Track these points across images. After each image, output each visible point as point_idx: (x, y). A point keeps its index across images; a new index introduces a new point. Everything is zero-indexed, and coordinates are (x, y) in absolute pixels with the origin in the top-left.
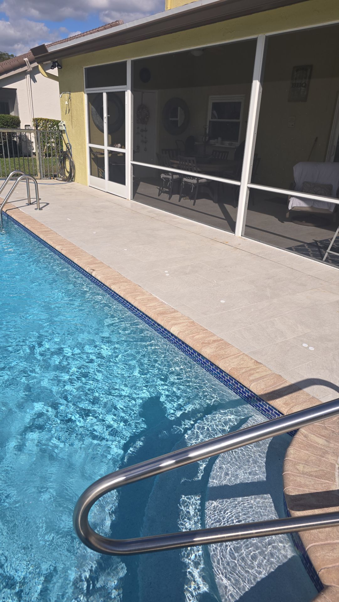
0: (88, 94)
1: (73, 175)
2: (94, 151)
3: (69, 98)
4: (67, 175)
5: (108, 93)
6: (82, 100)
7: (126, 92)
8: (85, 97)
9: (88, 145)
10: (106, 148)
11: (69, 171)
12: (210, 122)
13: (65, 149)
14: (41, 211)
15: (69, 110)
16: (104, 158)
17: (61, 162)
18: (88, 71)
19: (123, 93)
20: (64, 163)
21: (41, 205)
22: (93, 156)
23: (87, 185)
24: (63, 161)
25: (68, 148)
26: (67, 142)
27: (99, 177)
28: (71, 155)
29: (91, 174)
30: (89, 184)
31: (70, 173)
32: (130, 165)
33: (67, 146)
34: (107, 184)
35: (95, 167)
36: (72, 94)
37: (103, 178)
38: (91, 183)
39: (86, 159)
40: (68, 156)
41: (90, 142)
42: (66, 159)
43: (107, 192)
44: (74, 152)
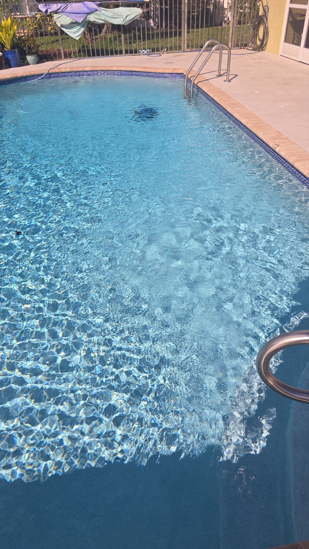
1: (265, 43)
2: (294, 12)
4: (259, 43)
9: (288, 6)
10: (308, 8)
11: (261, 38)
13: (261, 13)
14: (230, 83)
16: (304, 20)
17: (254, 29)
20: (258, 30)
21: (231, 77)
22: (291, 20)
23: (277, 54)
24: (256, 28)
25: (265, 11)
26: (265, 4)
27: (293, 44)
28: (267, 20)
29: (285, 41)
31: (262, 41)
33: (264, 9)
34: (302, 52)
35: (292, 31)
37: (299, 44)
38: (283, 52)
39: (282, 23)
40: (263, 20)
41: (291, 3)
42: (260, 25)
43: (300, 61)
44: (270, 16)
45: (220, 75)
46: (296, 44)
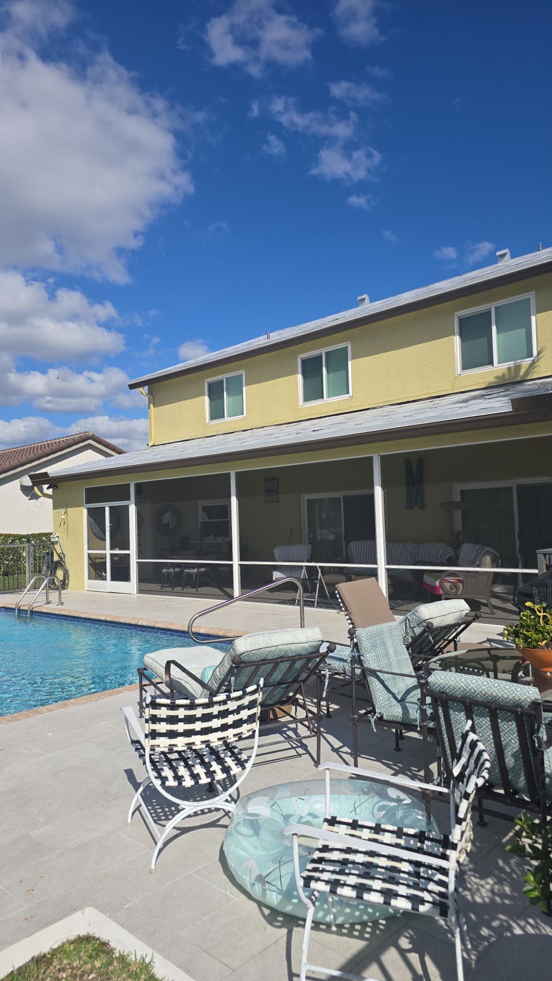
0: (88, 509)
1: (66, 582)
2: (91, 557)
3: (65, 513)
4: (59, 583)
5: (110, 507)
6: (82, 513)
7: (130, 506)
8: (85, 511)
9: (86, 552)
10: (108, 552)
11: (61, 579)
12: (201, 522)
13: (56, 558)
15: (64, 523)
16: (105, 563)
17: (51, 571)
18: (88, 490)
19: (127, 507)
20: (55, 573)
22: (91, 562)
23: (84, 590)
24: (53, 571)
25: (60, 557)
26: (59, 551)
27: (96, 579)
28: (65, 564)
29: (89, 579)
30: (86, 588)
31: (63, 582)
32: (135, 563)
33: (59, 555)
34: (109, 585)
35: (95, 571)
36: (69, 510)
37: (104, 579)
38: (89, 587)
39: (83, 565)
40: (62, 565)
41: (89, 549)
42: (57, 569)
43: (109, 592)
44: (68, 562)
45: (48, 603)
46: (102, 580)
